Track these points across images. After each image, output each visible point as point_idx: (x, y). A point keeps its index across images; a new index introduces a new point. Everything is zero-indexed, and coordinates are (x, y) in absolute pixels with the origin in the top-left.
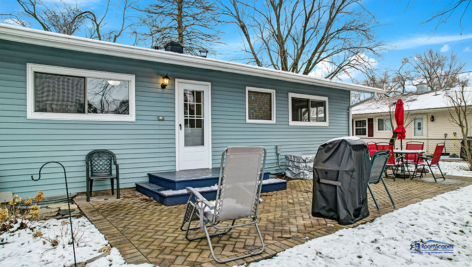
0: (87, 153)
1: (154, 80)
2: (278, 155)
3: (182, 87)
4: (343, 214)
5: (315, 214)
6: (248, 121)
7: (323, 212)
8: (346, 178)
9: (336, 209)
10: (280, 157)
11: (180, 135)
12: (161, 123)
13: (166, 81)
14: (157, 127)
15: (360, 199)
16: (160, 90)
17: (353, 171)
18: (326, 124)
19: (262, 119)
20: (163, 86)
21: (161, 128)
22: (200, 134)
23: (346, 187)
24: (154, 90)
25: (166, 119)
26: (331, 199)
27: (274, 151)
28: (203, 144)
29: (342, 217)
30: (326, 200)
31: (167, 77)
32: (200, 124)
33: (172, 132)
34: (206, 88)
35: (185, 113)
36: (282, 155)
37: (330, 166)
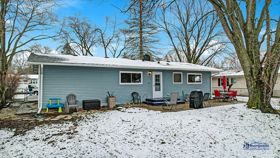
0: (132, 93)
1: (147, 73)
2: (183, 94)
3: (154, 74)
4: (196, 106)
5: (190, 107)
6: (174, 83)
7: (192, 107)
8: (196, 99)
9: (194, 105)
10: (184, 95)
11: (154, 88)
12: (149, 84)
13: (150, 73)
14: (148, 86)
15: (200, 104)
16: (149, 75)
17: (198, 97)
18: (201, 83)
19: (178, 82)
20: (149, 74)
21: (149, 86)
22: (159, 87)
23: (196, 101)
24: (147, 75)
25: (150, 83)
26: (193, 103)
27: (182, 92)
28: (160, 91)
29: (195, 107)
30: (192, 104)
31: (151, 72)
32: (159, 84)
33: (152, 87)
34: (161, 74)
35: (155, 81)
36: (185, 94)
37: (193, 96)
